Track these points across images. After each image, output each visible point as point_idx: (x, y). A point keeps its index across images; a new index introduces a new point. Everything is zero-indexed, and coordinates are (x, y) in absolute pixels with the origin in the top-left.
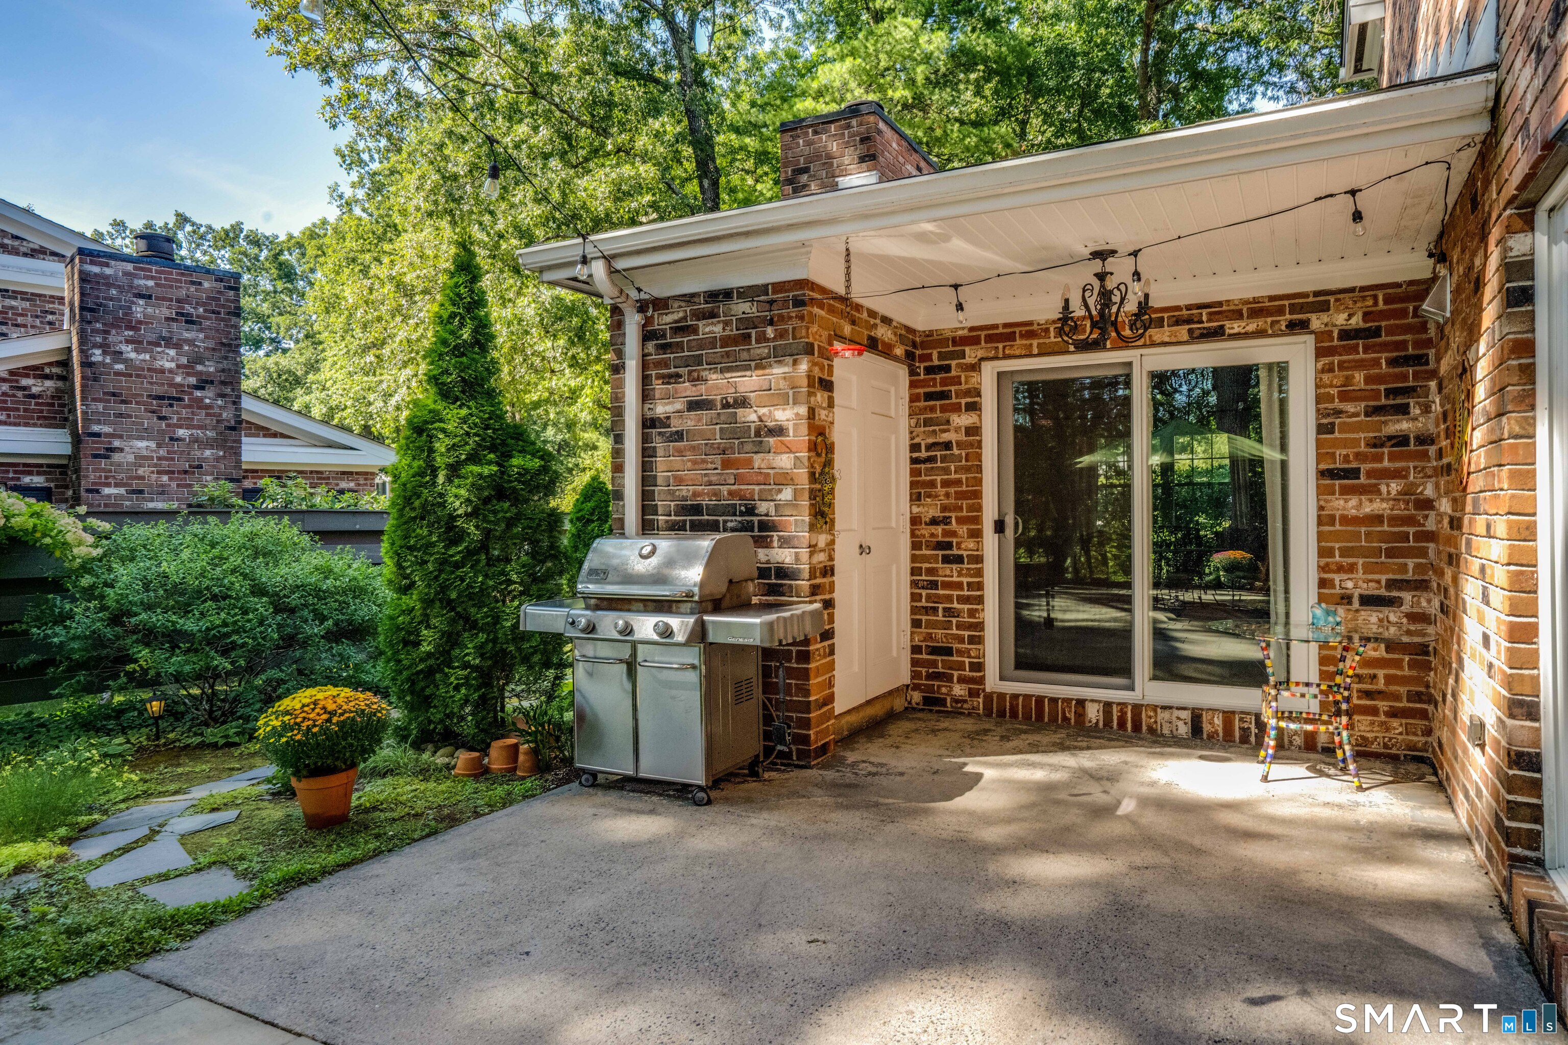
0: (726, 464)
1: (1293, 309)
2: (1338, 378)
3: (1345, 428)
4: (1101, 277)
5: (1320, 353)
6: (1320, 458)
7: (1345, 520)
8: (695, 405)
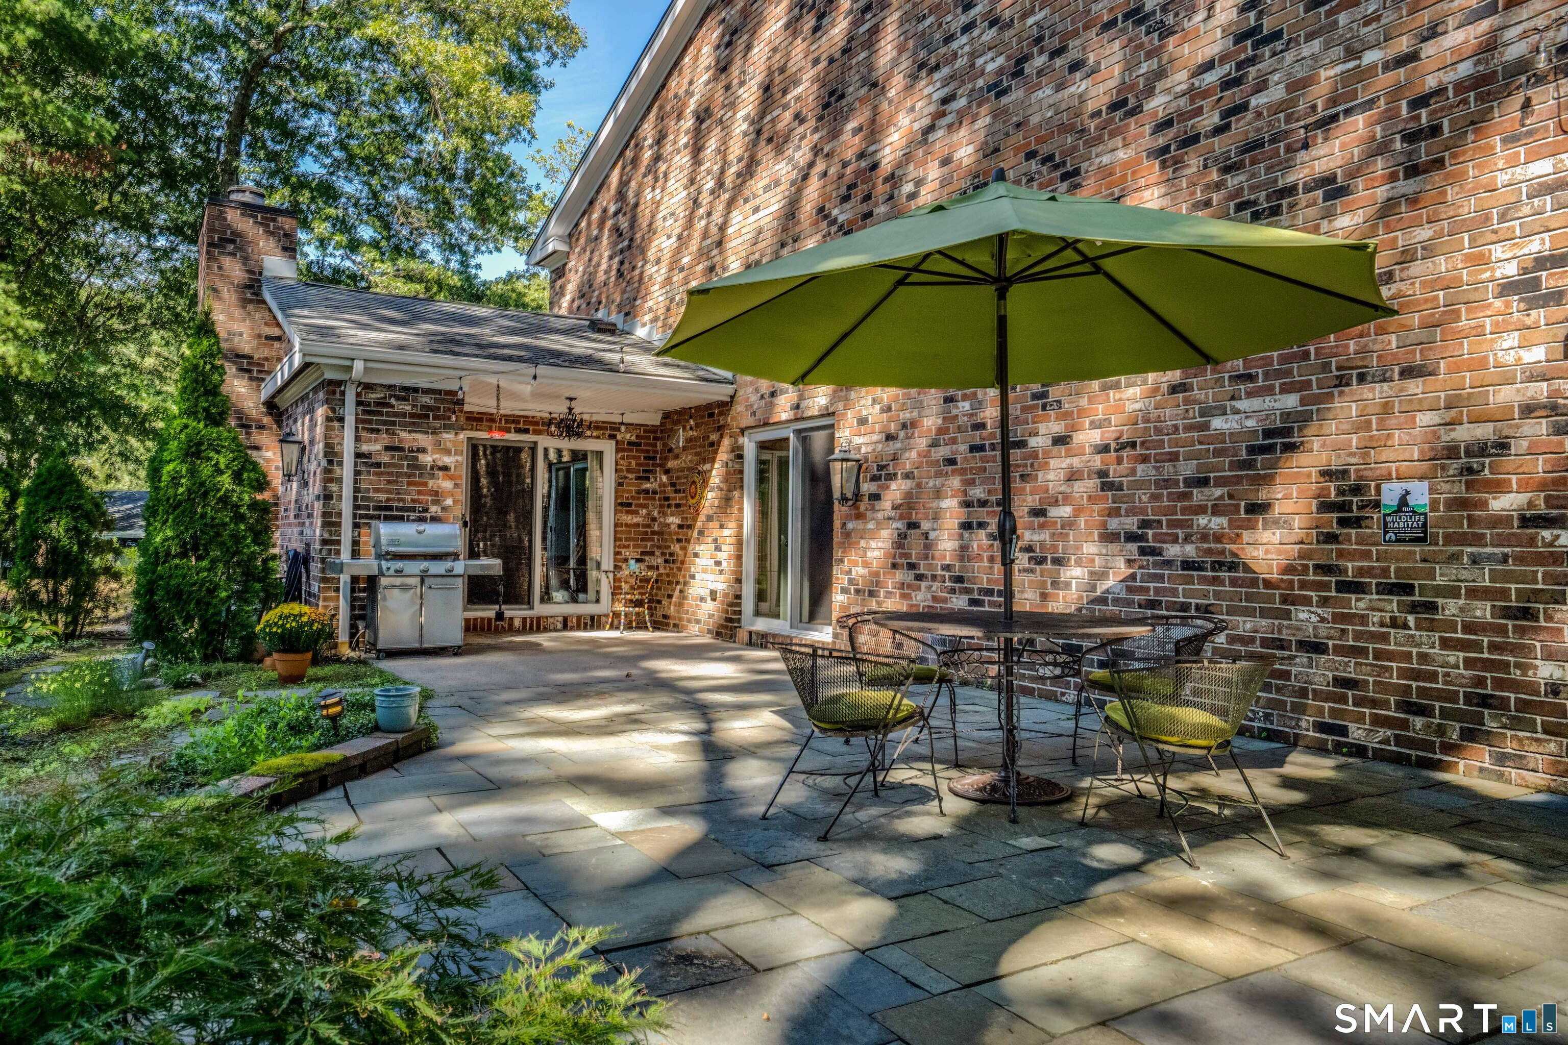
0: (409, 484)
1: (612, 429)
2: (626, 463)
3: (629, 485)
4: (571, 409)
5: (618, 450)
6: (616, 498)
7: (627, 525)
8: (387, 448)
